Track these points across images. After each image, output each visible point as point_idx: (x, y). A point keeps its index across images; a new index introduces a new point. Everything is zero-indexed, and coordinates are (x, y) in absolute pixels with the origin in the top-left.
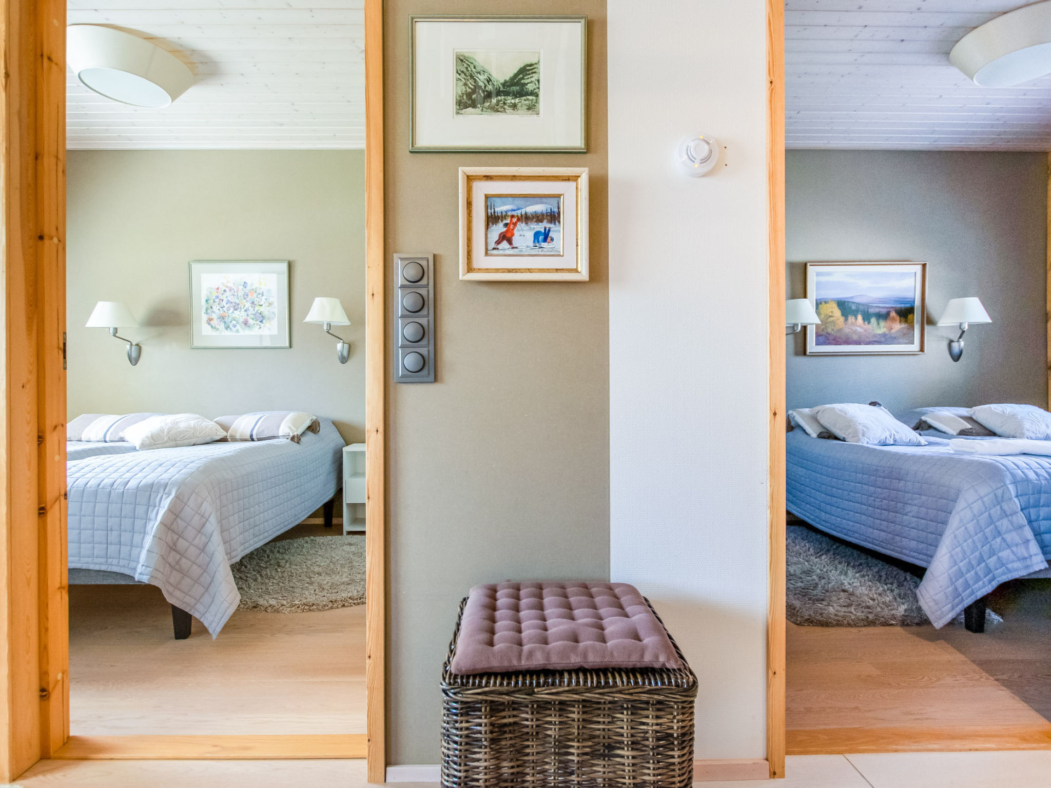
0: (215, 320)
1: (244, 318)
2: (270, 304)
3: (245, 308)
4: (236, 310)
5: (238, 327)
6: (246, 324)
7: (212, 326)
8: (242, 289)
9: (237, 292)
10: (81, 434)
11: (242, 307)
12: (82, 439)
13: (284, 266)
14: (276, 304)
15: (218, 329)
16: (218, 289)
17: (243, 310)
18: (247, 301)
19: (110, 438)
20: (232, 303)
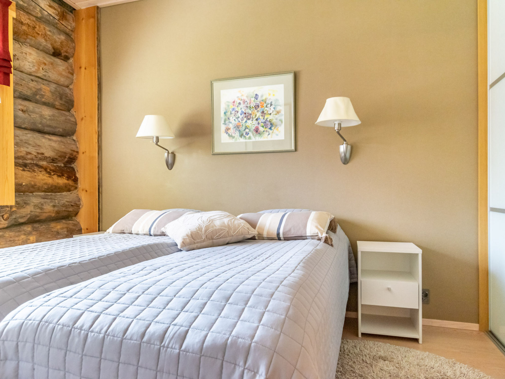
0: (231, 129)
1: (255, 126)
2: (278, 112)
3: (257, 117)
4: (249, 119)
5: (251, 134)
6: (257, 131)
7: (229, 135)
8: (254, 101)
9: (250, 103)
10: (131, 228)
11: (254, 117)
12: (133, 232)
13: (290, 77)
14: (283, 112)
15: (233, 137)
16: (234, 102)
17: (254, 119)
18: (258, 111)
19: (154, 232)
20: (245, 113)
